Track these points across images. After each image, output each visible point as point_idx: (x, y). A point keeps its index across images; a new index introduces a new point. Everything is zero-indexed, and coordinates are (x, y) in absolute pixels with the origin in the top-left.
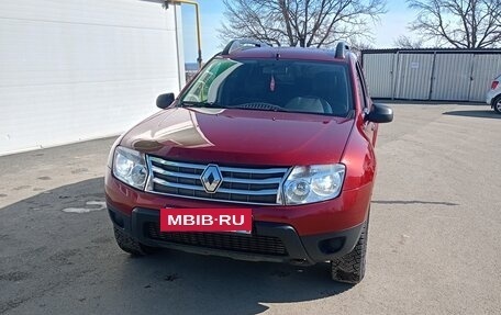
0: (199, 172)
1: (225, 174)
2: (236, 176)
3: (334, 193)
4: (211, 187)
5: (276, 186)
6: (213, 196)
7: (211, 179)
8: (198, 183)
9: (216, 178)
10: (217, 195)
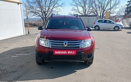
0: (63, 42)
1: (69, 42)
2: (71, 43)
3: (90, 45)
4: (66, 46)
5: (79, 44)
6: (66, 47)
7: (66, 44)
8: (63, 45)
9: (67, 43)
10: (67, 47)
